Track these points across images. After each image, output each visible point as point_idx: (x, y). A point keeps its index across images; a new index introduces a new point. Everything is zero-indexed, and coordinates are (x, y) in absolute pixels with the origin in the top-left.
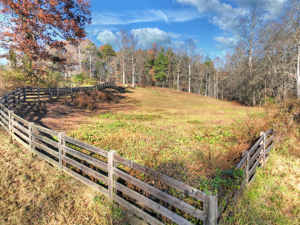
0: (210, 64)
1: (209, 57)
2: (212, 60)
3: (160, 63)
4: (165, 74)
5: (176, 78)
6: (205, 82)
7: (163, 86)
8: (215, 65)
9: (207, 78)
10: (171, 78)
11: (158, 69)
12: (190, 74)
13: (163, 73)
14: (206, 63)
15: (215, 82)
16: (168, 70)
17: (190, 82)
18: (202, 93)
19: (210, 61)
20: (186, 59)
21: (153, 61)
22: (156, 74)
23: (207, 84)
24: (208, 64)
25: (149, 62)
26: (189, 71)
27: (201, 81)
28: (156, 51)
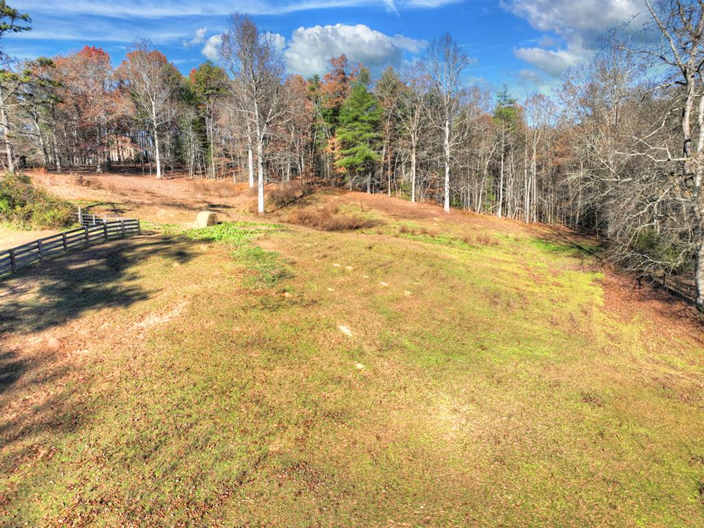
0: (512, 117)
1: (508, 94)
2: (519, 103)
3: (356, 119)
4: (373, 154)
5: (409, 164)
6: (495, 172)
7: (369, 188)
8: (529, 118)
9: (504, 161)
10: (393, 163)
11: (350, 138)
12: (448, 153)
13: (364, 149)
14: (500, 115)
15: (530, 174)
16: (381, 139)
17: (447, 179)
18: (489, 206)
19: (512, 105)
20: (434, 101)
21: (336, 112)
22: (344, 152)
23: (505, 180)
24: (508, 115)
25: (325, 115)
26: (446, 142)
27: (485, 172)
28: (344, 80)
